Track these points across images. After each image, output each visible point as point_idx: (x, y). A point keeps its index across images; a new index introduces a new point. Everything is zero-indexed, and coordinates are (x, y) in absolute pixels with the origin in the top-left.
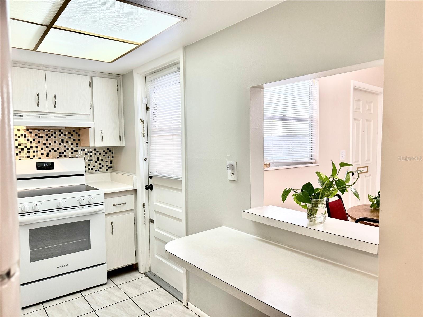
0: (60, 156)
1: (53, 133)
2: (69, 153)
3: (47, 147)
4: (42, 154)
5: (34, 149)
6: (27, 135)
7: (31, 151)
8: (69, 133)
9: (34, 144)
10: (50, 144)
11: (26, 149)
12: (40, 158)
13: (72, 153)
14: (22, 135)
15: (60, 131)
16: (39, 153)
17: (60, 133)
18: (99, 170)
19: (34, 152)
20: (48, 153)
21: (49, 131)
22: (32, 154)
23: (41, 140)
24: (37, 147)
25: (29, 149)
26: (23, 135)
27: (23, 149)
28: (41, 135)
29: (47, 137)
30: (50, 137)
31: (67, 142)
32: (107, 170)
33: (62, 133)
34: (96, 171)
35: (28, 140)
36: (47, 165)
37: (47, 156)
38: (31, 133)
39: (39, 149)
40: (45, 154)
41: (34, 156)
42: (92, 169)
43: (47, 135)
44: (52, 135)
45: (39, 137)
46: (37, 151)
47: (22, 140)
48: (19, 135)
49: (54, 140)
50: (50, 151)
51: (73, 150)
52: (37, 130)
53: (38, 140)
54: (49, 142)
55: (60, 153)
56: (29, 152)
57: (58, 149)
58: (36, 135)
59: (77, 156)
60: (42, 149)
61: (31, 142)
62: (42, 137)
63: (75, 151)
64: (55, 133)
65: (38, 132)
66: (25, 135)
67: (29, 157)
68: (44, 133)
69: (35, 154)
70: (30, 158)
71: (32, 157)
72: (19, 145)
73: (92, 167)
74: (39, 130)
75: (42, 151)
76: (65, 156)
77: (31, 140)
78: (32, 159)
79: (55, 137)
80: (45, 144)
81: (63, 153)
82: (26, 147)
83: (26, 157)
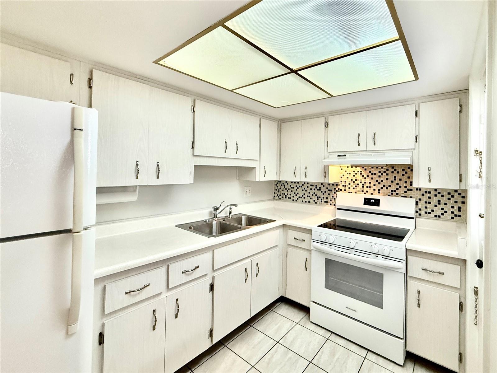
0: (392, 194)
1: (386, 170)
2: (401, 191)
3: (379, 183)
4: (374, 190)
5: (368, 185)
6: (362, 172)
7: (365, 186)
8: (403, 170)
9: (368, 180)
10: (382, 181)
11: (361, 184)
12: (372, 194)
13: (406, 192)
14: (358, 172)
15: (393, 168)
16: (372, 189)
17: (393, 170)
18: (439, 217)
19: (367, 187)
20: (379, 190)
21: (382, 168)
22: (365, 189)
23: (374, 176)
24: (370, 183)
25: (363, 185)
26: (360, 172)
27: (358, 184)
28: (374, 172)
29: (380, 174)
30: (382, 174)
31: (400, 180)
32: (452, 218)
33: (395, 170)
34: (436, 216)
35: (363, 176)
36: (373, 201)
37: (379, 193)
38: (366, 170)
39: (372, 185)
40: (377, 191)
41: (367, 192)
42: (430, 213)
43: (380, 172)
44: (385, 172)
45: (372, 174)
46: (370, 187)
47: (358, 177)
48: (356, 172)
49: (387, 177)
50: (382, 188)
51: (407, 189)
52: (371, 168)
53: (371, 176)
54: (382, 179)
55: (392, 191)
56: (363, 187)
57: (390, 186)
58: (370, 172)
59: (411, 196)
60: (375, 185)
61: (365, 178)
62: (375, 174)
63: (408, 190)
64: (387, 170)
65: (372, 169)
66: (361, 172)
67: (363, 191)
68: (377, 171)
69: (368, 189)
70: (363, 193)
71: (365, 192)
72: (356, 180)
73: (430, 211)
74: (372, 168)
75: (374, 187)
76: (397, 194)
77: (365, 176)
78: (365, 193)
79: (387, 174)
80: (377, 181)
81: (395, 191)
82: (361, 182)
83: (360, 191)
